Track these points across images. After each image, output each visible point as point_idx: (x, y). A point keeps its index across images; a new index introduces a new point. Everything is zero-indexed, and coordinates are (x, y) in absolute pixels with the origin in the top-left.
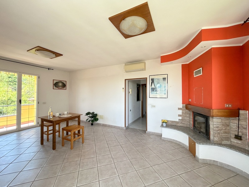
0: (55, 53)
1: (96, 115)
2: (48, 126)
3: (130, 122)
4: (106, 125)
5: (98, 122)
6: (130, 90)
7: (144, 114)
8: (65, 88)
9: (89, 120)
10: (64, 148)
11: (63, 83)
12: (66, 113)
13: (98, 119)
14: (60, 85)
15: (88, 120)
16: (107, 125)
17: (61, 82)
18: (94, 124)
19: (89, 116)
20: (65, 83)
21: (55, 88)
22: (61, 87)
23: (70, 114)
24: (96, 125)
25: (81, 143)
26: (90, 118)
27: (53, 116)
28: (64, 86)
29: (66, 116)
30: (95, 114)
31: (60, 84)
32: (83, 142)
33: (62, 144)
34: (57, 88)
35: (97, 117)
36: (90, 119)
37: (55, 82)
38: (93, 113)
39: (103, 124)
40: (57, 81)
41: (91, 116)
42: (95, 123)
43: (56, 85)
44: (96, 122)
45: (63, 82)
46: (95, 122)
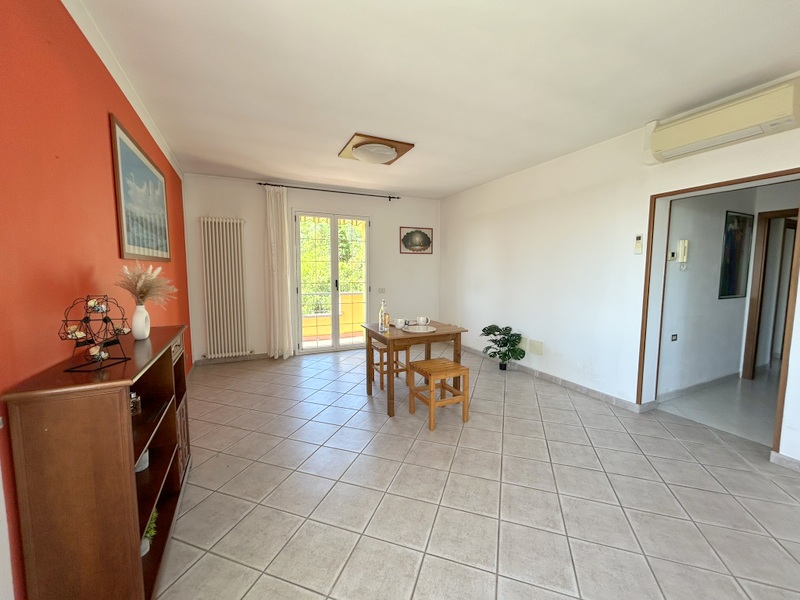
0: (394, 144)
1: (518, 337)
2: (381, 351)
3: (669, 385)
4: (552, 377)
5: (522, 362)
6: (680, 247)
7: (760, 363)
8: (429, 250)
9: (491, 350)
10: (413, 420)
11: (425, 236)
12: (422, 320)
13: (522, 354)
14: (417, 241)
15: (489, 352)
16: (556, 378)
17: (418, 231)
18: (508, 366)
19: (492, 337)
20: (429, 236)
21: (404, 250)
22: (418, 247)
23: (433, 323)
24: (514, 370)
25: (460, 420)
26: (496, 346)
27: (391, 326)
28: (427, 242)
29: (421, 330)
30: (512, 332)
31: (417, 239)
32: (465, 419)
33: (410, 408)
34: (408, 251)
35: (522, 346)
36: (495, 348)
37: (405, 232)
38: (507, 330)
39: (541, 373)
40: (409, 231)
41: (499, 338)
42: (515, 364)
43: (406, 241)
44: (517, 362)
45: (423, 231)
46: (513, 360)
